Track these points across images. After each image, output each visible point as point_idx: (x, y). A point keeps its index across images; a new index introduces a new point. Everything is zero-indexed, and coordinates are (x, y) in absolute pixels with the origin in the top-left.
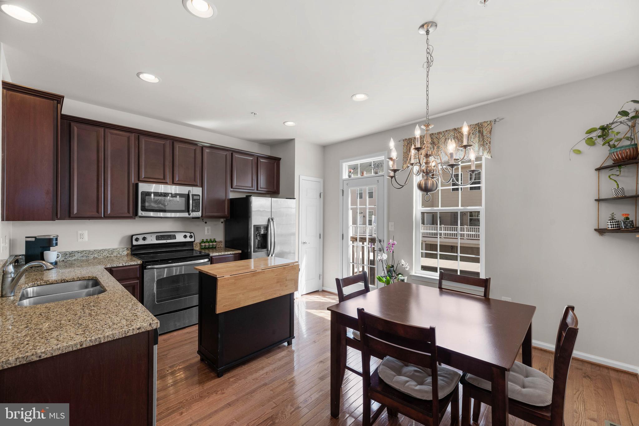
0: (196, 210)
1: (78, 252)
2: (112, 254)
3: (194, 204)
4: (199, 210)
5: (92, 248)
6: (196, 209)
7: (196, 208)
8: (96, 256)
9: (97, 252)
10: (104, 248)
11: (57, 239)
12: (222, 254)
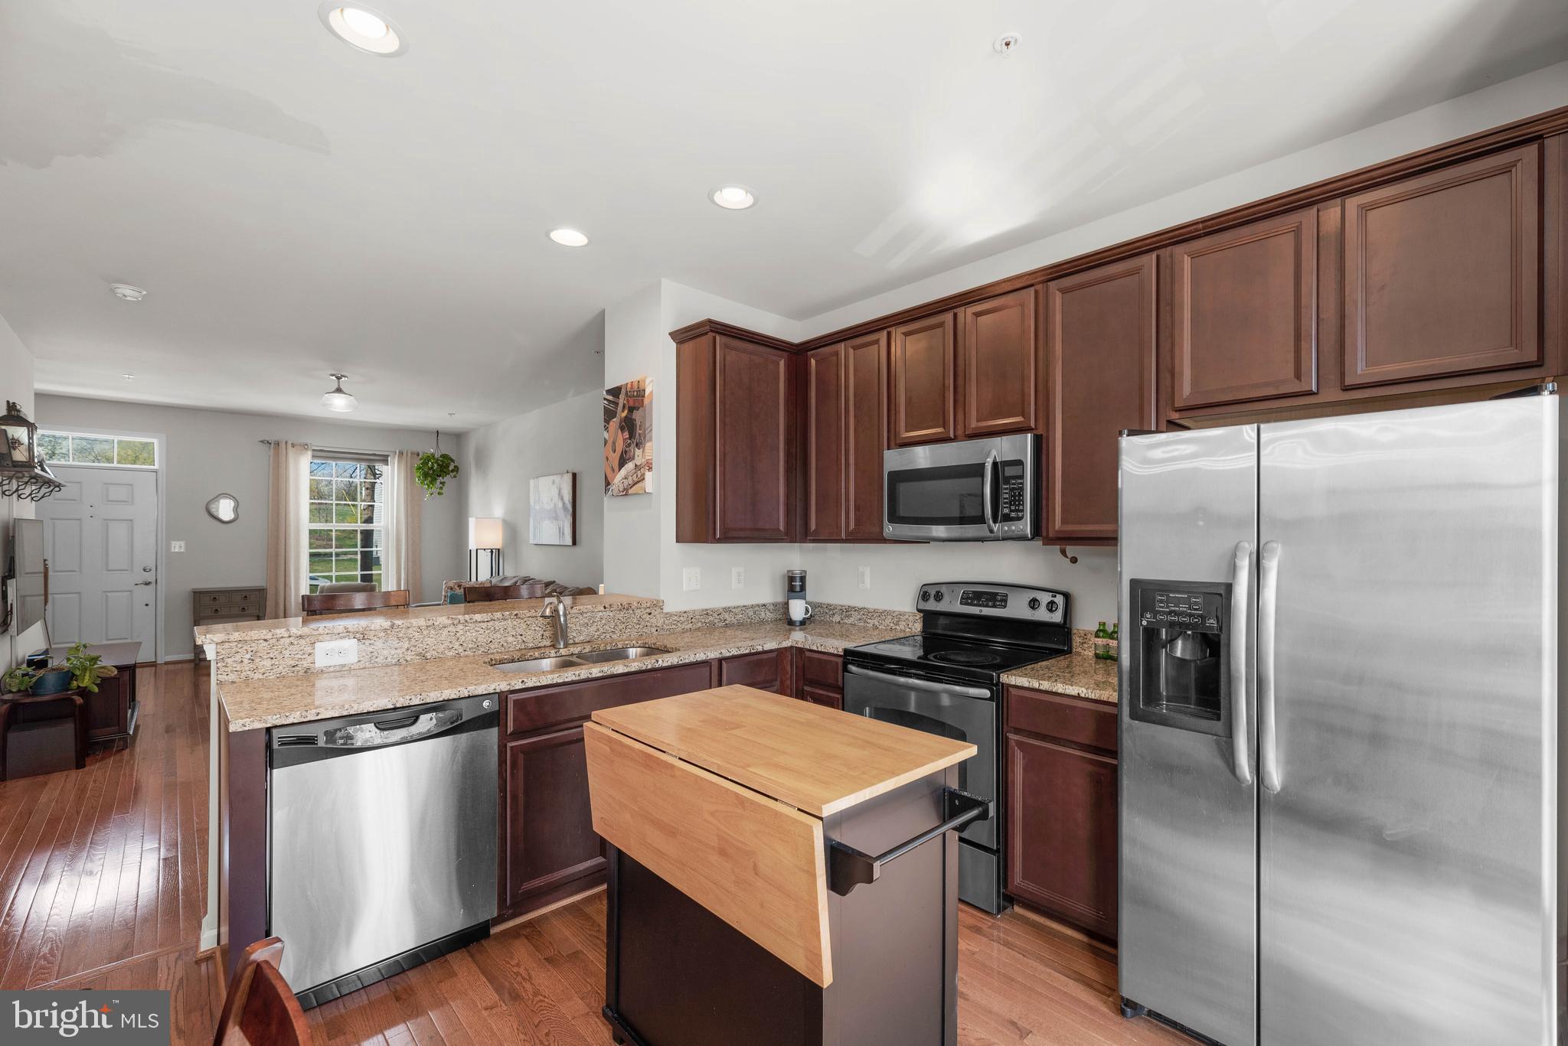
0: (1013, 515)
1: (856, 610)
2: (897, 624)
3: (1007, 496)
4: (1020, 514)
5: (871, 605)
6: (1013, 511)
7: (1013, 508)
8: (877, 623)
9: (877, 614)
10: (887, 608)
11: (803, 579)
12: (1041, 688)
